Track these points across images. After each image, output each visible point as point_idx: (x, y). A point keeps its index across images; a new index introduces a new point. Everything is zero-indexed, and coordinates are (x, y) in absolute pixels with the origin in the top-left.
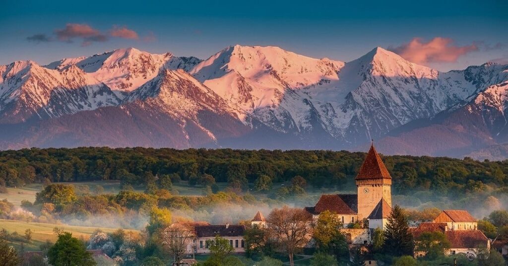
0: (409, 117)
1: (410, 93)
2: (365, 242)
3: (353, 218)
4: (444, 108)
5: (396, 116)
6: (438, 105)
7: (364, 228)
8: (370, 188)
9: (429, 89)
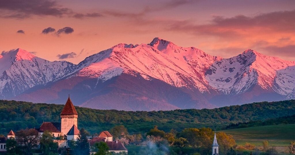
0: (34, 84)
1: (35, 72)
2: (65, 147)
3: (58, 134)
4: (51, 80)
5: (28, 84)
6: (48, 78)
7: (64, 139)
8: (68, 119)
9: (44, 70)
